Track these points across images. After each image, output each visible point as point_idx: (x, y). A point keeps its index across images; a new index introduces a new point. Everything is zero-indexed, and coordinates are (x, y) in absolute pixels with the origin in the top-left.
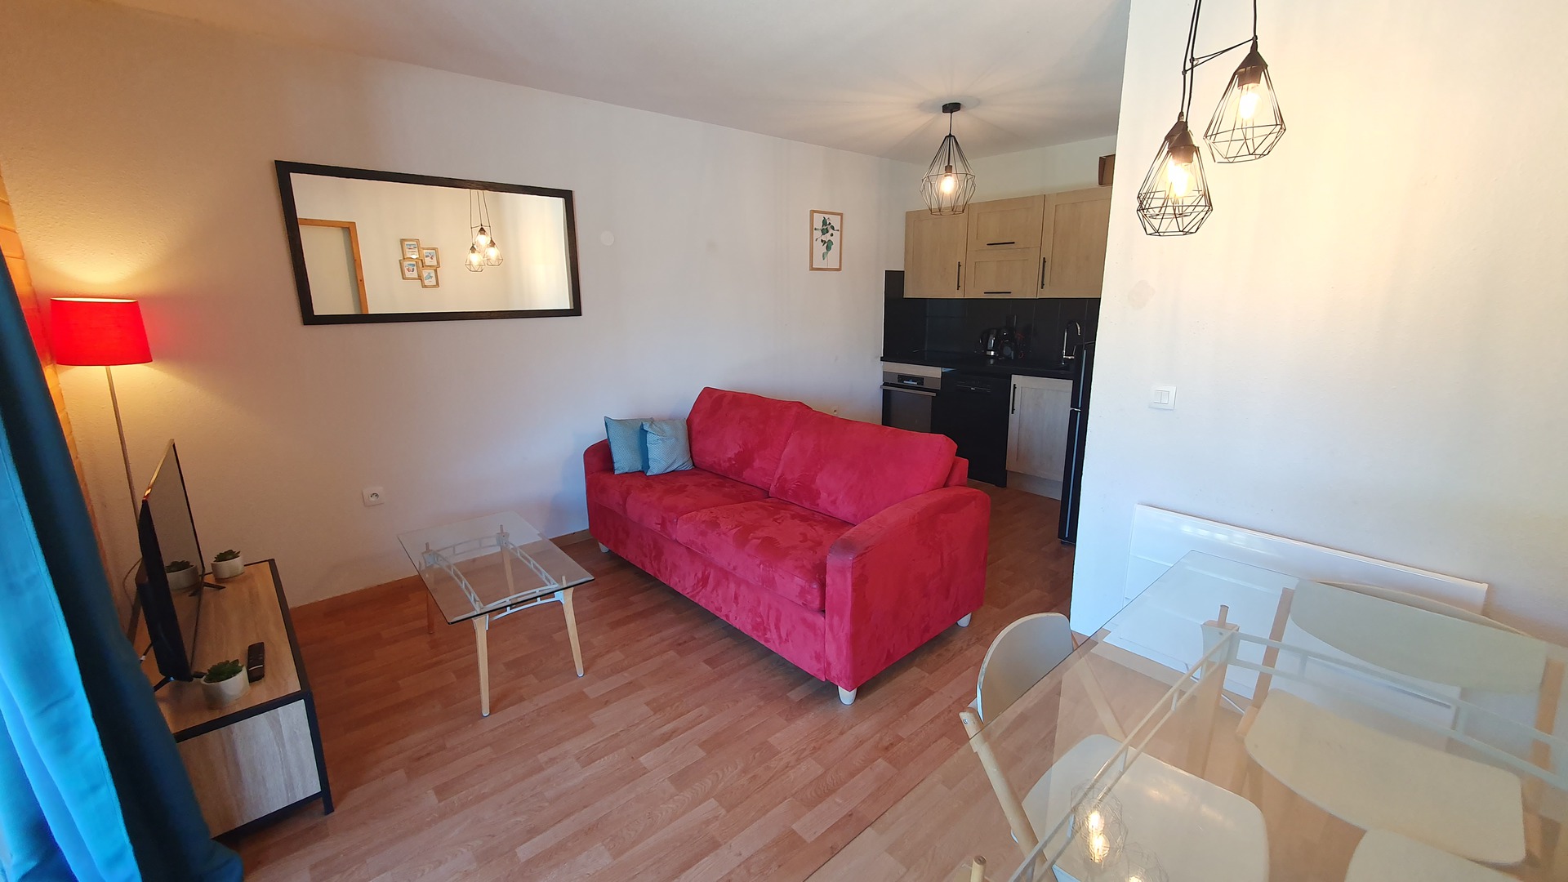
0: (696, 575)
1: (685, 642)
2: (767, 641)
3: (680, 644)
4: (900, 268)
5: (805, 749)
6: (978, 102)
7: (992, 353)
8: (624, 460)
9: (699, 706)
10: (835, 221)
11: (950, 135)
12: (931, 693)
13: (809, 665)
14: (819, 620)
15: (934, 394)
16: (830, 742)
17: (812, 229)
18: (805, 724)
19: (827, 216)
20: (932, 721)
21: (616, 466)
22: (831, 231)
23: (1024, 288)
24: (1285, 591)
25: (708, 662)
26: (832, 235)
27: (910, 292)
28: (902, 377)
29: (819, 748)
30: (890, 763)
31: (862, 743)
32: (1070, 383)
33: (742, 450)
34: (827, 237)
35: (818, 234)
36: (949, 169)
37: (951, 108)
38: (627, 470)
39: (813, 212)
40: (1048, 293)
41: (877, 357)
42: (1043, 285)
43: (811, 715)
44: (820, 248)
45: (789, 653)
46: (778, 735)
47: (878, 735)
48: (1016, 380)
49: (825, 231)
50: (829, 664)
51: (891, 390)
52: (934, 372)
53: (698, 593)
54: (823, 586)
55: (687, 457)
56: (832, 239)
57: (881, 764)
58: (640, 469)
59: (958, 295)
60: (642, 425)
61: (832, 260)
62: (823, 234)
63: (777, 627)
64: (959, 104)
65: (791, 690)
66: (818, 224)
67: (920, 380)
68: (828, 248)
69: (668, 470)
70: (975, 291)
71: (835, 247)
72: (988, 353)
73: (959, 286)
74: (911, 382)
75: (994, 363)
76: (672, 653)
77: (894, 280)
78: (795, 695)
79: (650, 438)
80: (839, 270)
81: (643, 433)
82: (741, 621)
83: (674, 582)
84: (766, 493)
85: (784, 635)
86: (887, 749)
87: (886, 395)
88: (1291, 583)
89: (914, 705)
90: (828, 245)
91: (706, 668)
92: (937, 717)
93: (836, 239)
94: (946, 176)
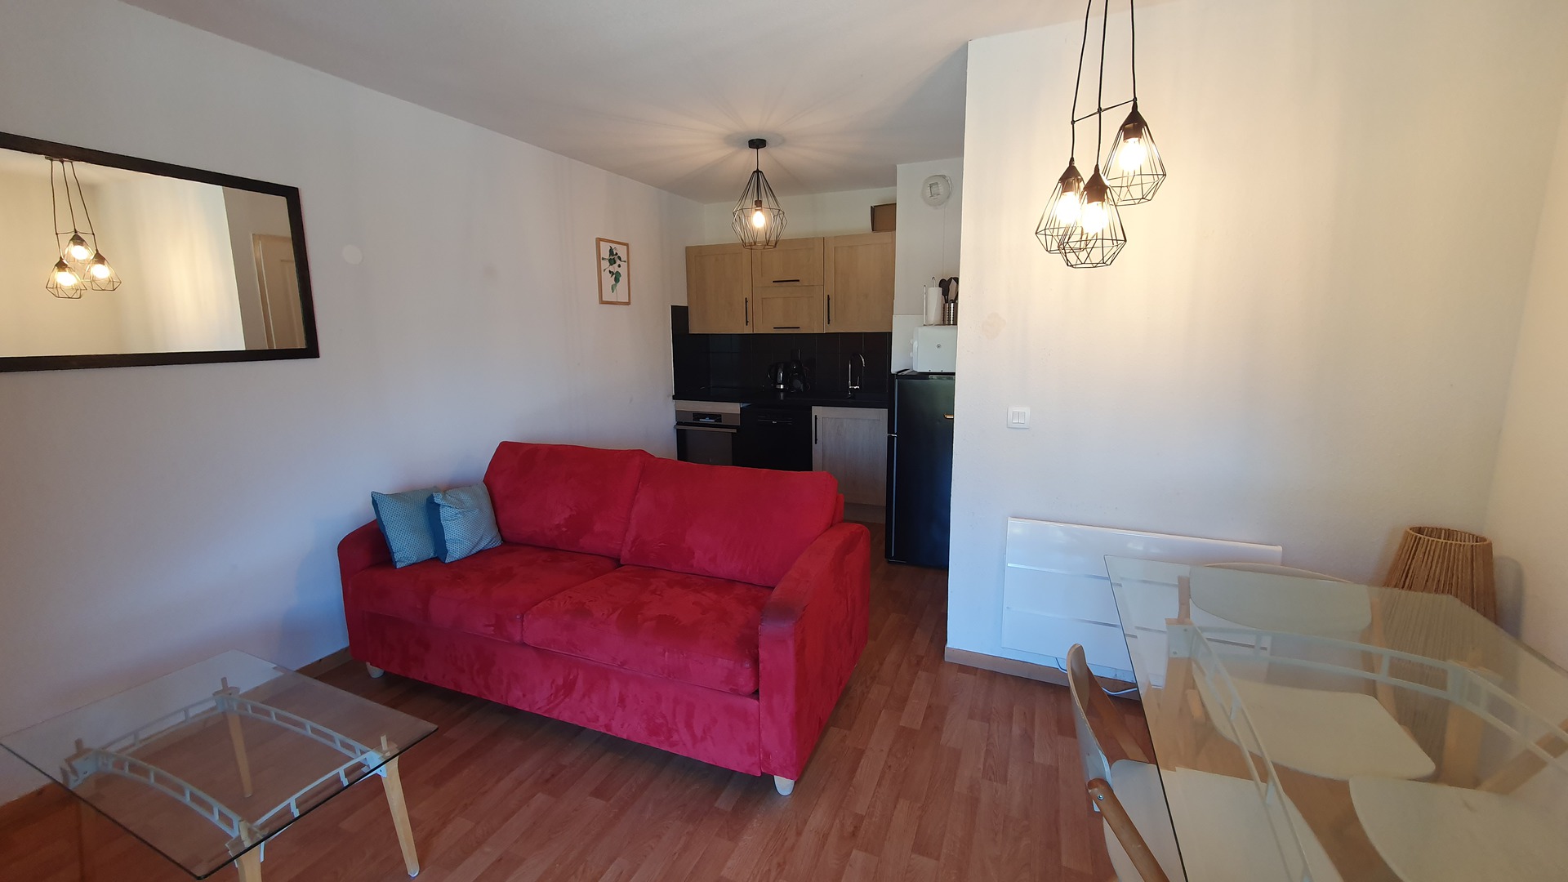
0: (553, 682)
1: (553, 776)
2: (672, 745)
3: (547, 781)
4: (685, 304)
5: (769, 870)
6: (783, 141)
7: (782, 387)
8: (407, 547)
9: (611, 861)
10: (621, 251)
11: (758, 171)
12: (862, 753)
13: (736, 759)
14: (752, 704)
15: (735, 431)
16: (792, 848)
17: (599, 259)
18: (753, 836)
19: (613, 246)
20: (879, 784)
21: (397, 557)
22: (618, 262)
23: (811, 323)
24: (1180, 579)
25: (598, 793)
26: (619, 266)
27: (695, 328)
28: (698, 416)
29: (785, 863)
30: (866, 851)
31: (826, 836)
32: (885, 412)
33: (575, 513)
34: (615, 268)
35: (605, 264)
36: (759, 203)
37: (757, 144)
38: (414, 559)
39: (599, 240)
40: (833, 329)
41: (668, 396)
42: (829, 320)
43: (755, 823)
44: (608, 280)
45: (711, 752)
46: (729, 863)
47: (837, 821)
48: (816, 411)
49: (612, 262)
50: (767, 755)
51: (686, 431)
52: (733, 408)
53: (558, 705)
54: (756, 661)
55: (495, 532)
56: (619, 270)
57: (858, 856)
58: (432, 555)
59: (747, 330)
60: (432, 497)
61: (621, 294)
62: (611, 265)
63: (689, 726)
64: (765, 141)
65: (716, 800)
66: (605, 254)
67: (717, 417)
68: (617, 280)
69: (474, 551)
70: (765, 324)
71: (623, 279)
72: (778, 386)
73: (747, 322)
74: (707, 420)
75: (784, 396)
76: (541, 798)
77: (680, 315)
78: (725, 802)
79: (445, 513)
80: (628, 304)
81: (432, 509)
82: (629, 726)
83: (515, 697)
84: (617, 562)
85: (699, 732)
86: (854, 834)
87: (681, 436)
88: (1184, 570)
89: (853, 771)
90: (617, 277)
91: (598, 803)
92: (882, 777)
93: (623, 271)
94: (756, 210)
